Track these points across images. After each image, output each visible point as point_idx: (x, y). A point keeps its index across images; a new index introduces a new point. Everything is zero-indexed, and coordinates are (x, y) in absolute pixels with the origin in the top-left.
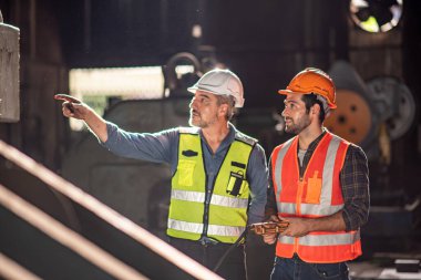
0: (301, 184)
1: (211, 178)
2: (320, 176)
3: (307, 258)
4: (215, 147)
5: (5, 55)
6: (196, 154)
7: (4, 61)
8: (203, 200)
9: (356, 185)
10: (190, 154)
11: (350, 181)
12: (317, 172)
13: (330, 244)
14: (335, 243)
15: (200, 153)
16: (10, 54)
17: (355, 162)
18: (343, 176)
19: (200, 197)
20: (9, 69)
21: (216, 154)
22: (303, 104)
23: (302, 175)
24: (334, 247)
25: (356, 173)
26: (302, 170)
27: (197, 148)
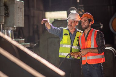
0: (86, 43)
1: (72, 41)
2: (90, 40)
3: (90, 63)
4: (72, 33)
5: (20, 9)
6: (68, 35)
7: (19, 11)
8: (70, 47)
9: (100, 41)
10: (66, 34)
11: (98, 40)
12: (90, 39)
13: (95, 58)
14: (97, 58)
15: (69, 35)
16: (21, 9)
17: (99, 35)
18: (97, 39)
19: (69, 46)
20: (21, 13)
21: (73, 35)
22: (88, 21)
23: (86, 41)
24: (97, 59)
25: (100, 38)
26: (86, 40)
27: (68, 33)
